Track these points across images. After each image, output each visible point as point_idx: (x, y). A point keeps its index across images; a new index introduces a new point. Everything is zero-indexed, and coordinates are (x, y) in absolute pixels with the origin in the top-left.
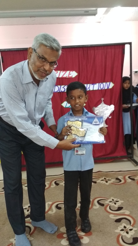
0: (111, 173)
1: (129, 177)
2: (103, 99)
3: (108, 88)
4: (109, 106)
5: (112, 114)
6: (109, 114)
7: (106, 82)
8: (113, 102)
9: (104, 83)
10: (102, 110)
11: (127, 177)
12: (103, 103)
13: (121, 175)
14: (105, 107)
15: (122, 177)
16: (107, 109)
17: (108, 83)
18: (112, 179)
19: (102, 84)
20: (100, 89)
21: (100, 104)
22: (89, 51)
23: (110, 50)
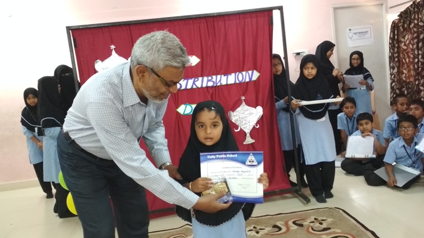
0: (265, 219)
1: (294, 223)
2: (243, 98)
3: (250, 79)
4: (254, 109)
5: (260, 121)
6: (256, 122)
7: (247, 70)
8: (260, 102)
9: (244, 73)
10: (244, 116)
11: (290, 223)
12: (244, 103)
13: (281, 220)
14: (247, 110)
15: (282, 223)
16: (251, 114)
17: (250, 72)
18: (266, 227)
19: (240, 75)
20: (237, 82)
21: (239, 106)
22: (216, 23)
23: (249, 20)
